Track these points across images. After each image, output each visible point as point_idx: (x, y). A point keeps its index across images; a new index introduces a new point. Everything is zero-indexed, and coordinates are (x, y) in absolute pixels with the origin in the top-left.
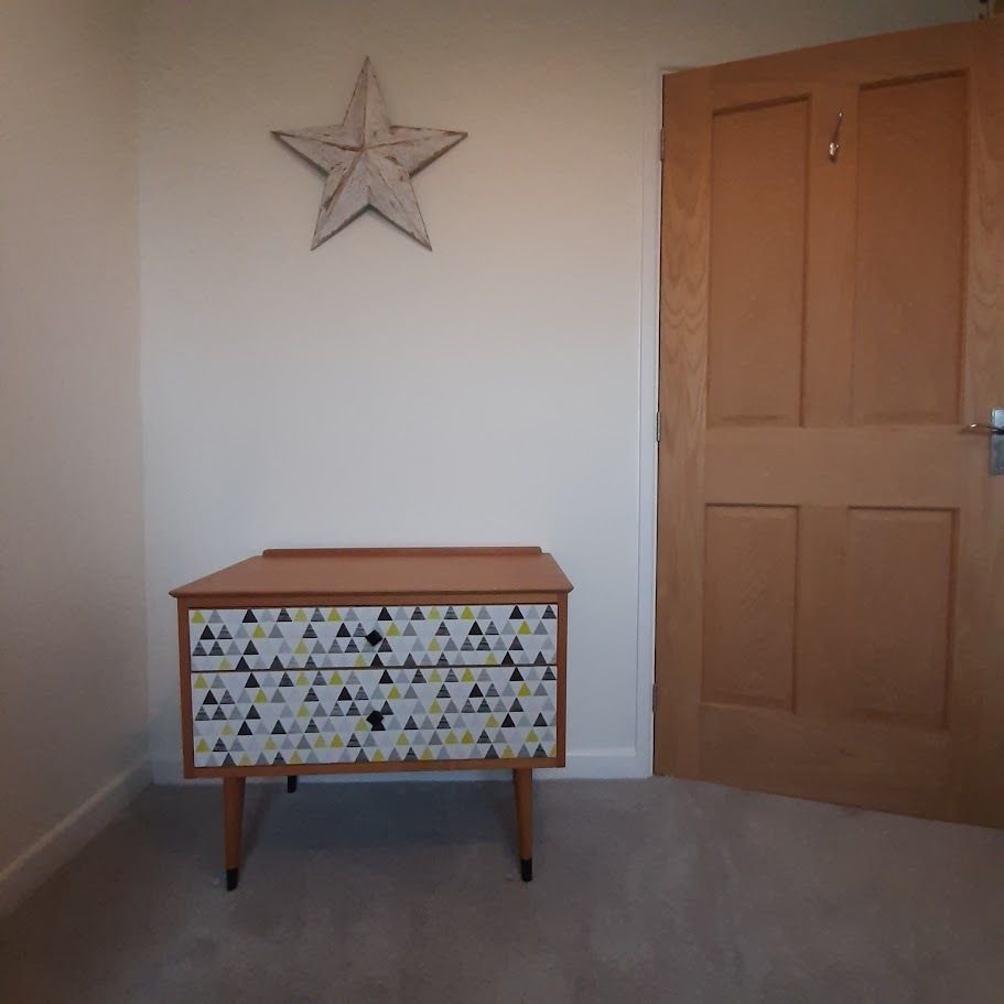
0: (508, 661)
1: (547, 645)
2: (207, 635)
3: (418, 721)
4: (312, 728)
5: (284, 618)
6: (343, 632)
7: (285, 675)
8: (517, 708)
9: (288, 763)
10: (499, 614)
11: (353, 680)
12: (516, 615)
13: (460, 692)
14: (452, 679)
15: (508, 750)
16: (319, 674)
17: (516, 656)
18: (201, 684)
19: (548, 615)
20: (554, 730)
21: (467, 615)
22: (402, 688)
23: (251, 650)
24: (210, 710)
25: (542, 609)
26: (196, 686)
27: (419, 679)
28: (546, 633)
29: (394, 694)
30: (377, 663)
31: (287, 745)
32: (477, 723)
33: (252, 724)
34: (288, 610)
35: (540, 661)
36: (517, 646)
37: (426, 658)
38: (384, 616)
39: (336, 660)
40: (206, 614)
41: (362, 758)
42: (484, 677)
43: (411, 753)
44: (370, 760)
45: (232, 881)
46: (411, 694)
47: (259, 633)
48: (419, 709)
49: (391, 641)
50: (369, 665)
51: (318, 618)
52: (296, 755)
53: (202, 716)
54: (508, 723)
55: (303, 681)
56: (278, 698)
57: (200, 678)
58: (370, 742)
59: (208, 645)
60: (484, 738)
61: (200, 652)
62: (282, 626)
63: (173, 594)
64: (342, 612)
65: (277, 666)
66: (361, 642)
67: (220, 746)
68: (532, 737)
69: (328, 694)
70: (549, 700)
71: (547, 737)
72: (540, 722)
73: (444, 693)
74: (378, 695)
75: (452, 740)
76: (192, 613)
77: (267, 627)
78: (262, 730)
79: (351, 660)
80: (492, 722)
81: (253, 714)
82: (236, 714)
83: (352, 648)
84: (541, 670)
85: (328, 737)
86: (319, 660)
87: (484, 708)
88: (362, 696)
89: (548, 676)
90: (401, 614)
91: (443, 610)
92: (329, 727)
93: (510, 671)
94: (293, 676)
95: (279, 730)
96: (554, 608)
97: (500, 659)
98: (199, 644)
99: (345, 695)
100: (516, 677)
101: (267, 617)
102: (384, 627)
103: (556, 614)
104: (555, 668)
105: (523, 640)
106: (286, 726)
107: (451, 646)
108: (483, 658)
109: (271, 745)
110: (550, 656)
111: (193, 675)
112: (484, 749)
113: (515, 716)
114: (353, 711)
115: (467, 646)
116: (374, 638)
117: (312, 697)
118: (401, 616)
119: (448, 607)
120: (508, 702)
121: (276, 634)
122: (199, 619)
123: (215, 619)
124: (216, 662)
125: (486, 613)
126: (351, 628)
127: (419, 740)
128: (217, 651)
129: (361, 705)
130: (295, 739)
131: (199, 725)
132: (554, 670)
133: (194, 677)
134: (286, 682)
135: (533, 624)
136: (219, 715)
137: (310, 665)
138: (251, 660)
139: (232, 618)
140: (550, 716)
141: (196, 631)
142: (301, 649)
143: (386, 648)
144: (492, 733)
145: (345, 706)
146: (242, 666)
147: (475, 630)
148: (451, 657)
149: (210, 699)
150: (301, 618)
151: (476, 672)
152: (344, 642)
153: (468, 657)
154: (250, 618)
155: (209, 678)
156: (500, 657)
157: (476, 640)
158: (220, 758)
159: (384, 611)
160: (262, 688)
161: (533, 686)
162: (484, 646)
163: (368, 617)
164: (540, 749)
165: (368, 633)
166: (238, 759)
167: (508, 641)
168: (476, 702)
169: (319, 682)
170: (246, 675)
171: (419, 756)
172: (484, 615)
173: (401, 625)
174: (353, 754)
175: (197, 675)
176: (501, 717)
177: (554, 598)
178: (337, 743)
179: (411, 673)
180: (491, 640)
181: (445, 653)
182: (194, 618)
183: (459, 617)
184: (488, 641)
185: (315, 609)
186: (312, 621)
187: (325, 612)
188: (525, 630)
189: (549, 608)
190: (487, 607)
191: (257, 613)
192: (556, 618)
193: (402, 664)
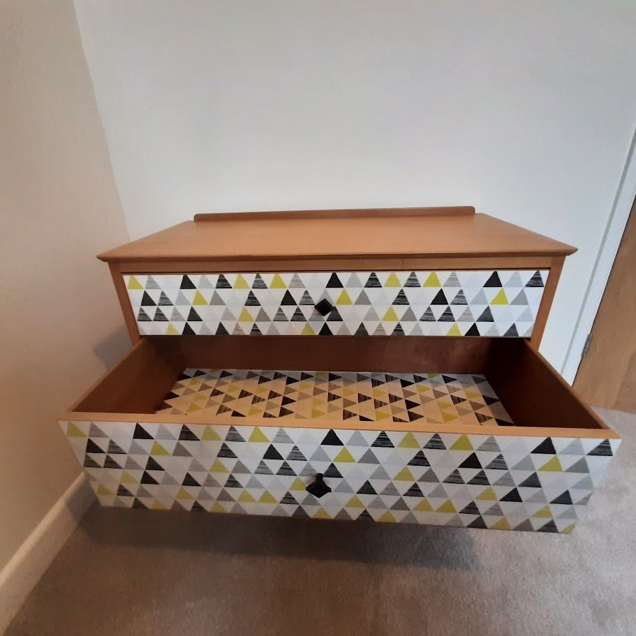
0: (473, 333)
1: (524, 317)
2: (147, 301)
5: (223, 284)
6: (288, 300)
10: (472, 281)
12: (494, 282)
17: (483, 328)
19: (536, 282)
21: (432, 282)
23: (194, 316)
25: (528, 275)
28: (526, 303)
30: (325, 332)
34: (227, 276)
35: (512, 333)
36: (487, 317)
37: (380, 328)
38: (334, 283)
39: (282, 328)
40: (142, 279)
47: (200, 300)
49: (342, 310)
50: (317, 334)
51: (260, 285)
59: (151, 311)
61: (144, 317)
62: (223, 293)
63: (103, 259)
64: (287, 278)
65: (222, 332)
66: (308, 311)
76: (127, 278)
77: (208, 295)
79: (298, 328)
83: (298, 316)
86: (264, 328)
90: (354, 281)
91: (403, 277)
96: (544, 275)
97: (463, 332)
98: (141, 310)
101: (205, 283)
102: (334, 295)
103: (544, 281)
105: (496, 312)
107: (409, 316)
108: (445, 328)
110: (525, 328)
115: (428, 317)
116: (324, 308)
118: (355, 283)
119: (410, 273)
121: (217, 301)
122: (135, 285)
123: (153, 285)
124: (162, 327)
125: (456, 279)
126: (297, 295)
128: (160, 317)
135: (512, 293)
137: (256, 333)
138: (195, 327)
139: (169, 284)
141: (135, 297)
142: (245, 317)
143: (336, 318)
146: (188, 332)
147: (440, 299)
148: (408, 328)
150: (242, 284)
152: (289, 311)
153: (428, 328)
154: (187, 284)
156: (464, 328)
157: (439, 310)
159: (334, 277)
162: (448, 317)
163: (315, 284)
165: (316, 300)
167: (478, 311)
172: (453, 282)
173: (354, 294)
177: (547, 261)
180: (457, 311)
181: (402, 323)
182: (130, 283)
183: (422, 284)
184: (453, 312)
185: (256, 275)
186: (253, 288)
187: (267, 278)
188: (501, 300)
189: (538, 274)
190: (457, 273)
191: (194, 278)
192: (543, 286)
193: (353, 334)
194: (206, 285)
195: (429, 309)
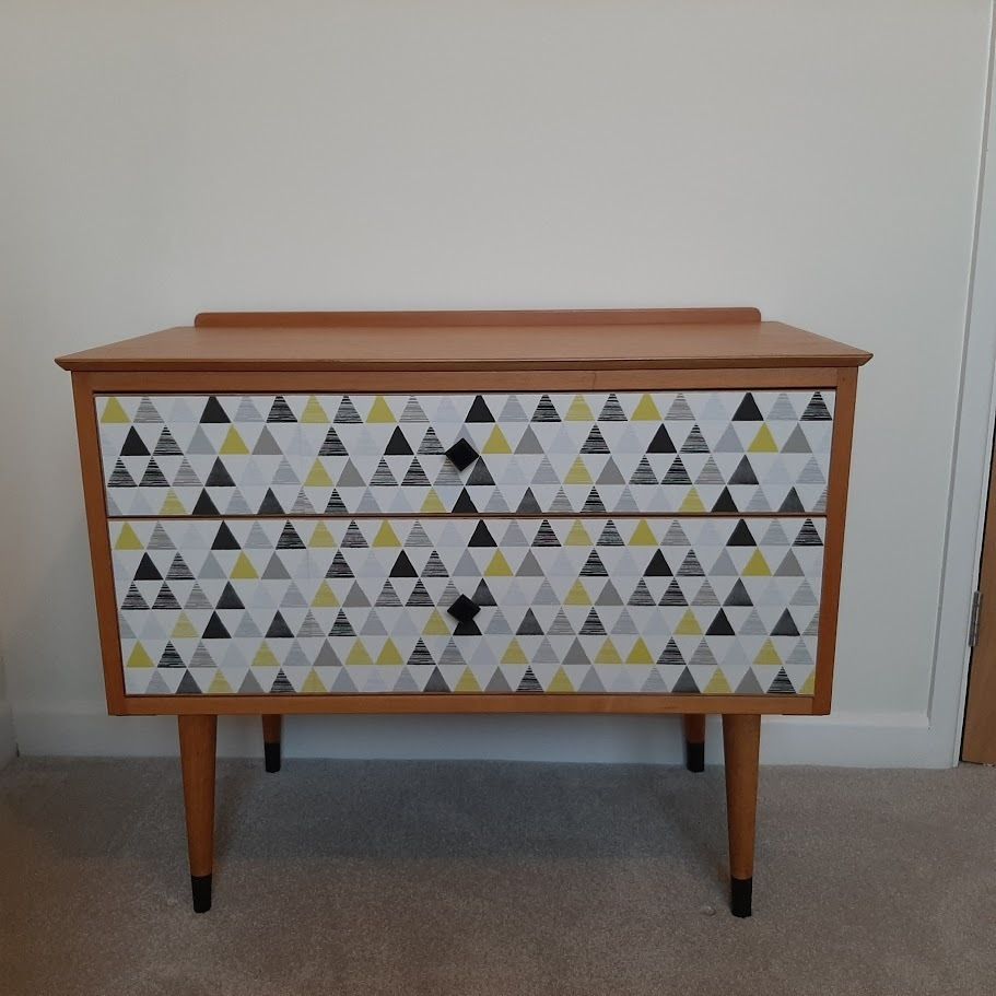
0: (725, 506)
1: (809, 474)
2: (134, 446)
3: (545, 619)
4: (342, 627)
5: (281, 414)
6: (398, 445)
7: (288, 526)
8: (740, 598)
9: (298, 690)
10: (713, 410)
11: (419, 538)
12: (748, 412)
13: (627, 566)
14: (611, 539)
15: (719, 678)
16: (353, 526)
17: (742, 496)
18: (130, 541)
19: (816, 412)
20: (812, 644)
21: (646, 412)
22: (514, 556)
23: (220, 477)
24: (149, 590)
25: (802, 399)
26: (120, 546)
27: (546, 538)
28: (808, 450)
29: (499, 567)
30: (464, 507)
31: (296, 658)
32: (658, 626)
33: (228, 618)
34: (289, 399)
35: (792, 506)
36: (745, 475)
37: (561, 498)
38: (480, 414)
39: (386, 499)
40: (131, 404)
41: (437, 687)
42: (676, 537)
43: (529, 677)
44: (452, 689)
45: (202, 897)
46: (530, 568)
47: (234, 444)
48: (546, 596)
49: (494, 463)
50: (450, 509)
51: (348, 416)
52: (313, 677)
53: (135, 601)
54: (721, 627)
55: (322, 538)
56: (276, 571)
57: (127, 531)
58: (452, 655)
59: (137, 466)
60: (672, 655)
61: (123, 479)
62: (279, 430)
63: (64, 364)
64: (396, 404)
65: (271, 508)
66: (434, 466)
67: (171, 658)
68: (768, 656)
69: (371, 566)
70: (806, 584)
71: (799, 657)
72: (786, 627)
73: (594, 567)
74: (467, 567)
75: (609, 655)
76: (102, 402)
77: (250, 433)
78: (248, 628)
79: (416, 498)
80: (689, 625)
81: (230, 600)
82: (198, 599)
83: (416, 476)
84: (794, 526)
85: (374, 646)
86: (352, 500)
87: (674, 597)
88: (436, 568)
89: (808, 538)
90: (513, 410)
91: (597, 402)
92: (374, 627)
93: (729, 525)
94: (303, 528)
95: (279, 629)
96: (829, 398)
97: (709, 503)
98: (120, 464)
99: (403, 568)
100: (742, 537)
101: (248, 411)
102: (479, 435)
103: (831, 409)
104: (823, 520)
105: (759, 465)
106: (294, 621)
107: (611, 475)
108: (675, 497)
109: (265, 658)
110: (812, 498)
111: (111, 523)
112: (671, 676)
113: (736, 616)
114: (420, 598)
115: (644, 476)
116: (462, 455)
117: (340, 569)
118: (513, 414)
119: (608, 395)
120: (723, 588)
121: (267, 445)
122: (117, 416)
123: (149, 415)
124: (155, 499)
125: (685, 407)
126: (414, 436)
127: (546, 655)
128: (154, 477)
129: (435, 588)
130: (311, 647)
131: (128, 618)
132: (820, 525)
133: (115, 528)
134: (290, 540)
135: (781, 431)
136: (166, 600)
137: (336, 508)
138: (220, 497)
139: (180, 413)
140: (806, 617)
141: (112, 438)
142: (318, 476)
143: (483, 479)
144: (688, 647)
145: (404, 587)
146: (205, 509)
147: (662, 443)
148: (611, 498)
149: (147, 571)
150: (315, 415)
151: (660, 528)
152: (399, 465)
153: (644, 498)
154: (214, 414)
155: (143, 531)
156: (709, 497)
157: (661, 463)
158: (172, 680)
159: (479, 403)
160: (244, 550)
161: (774, 556)
162: (678, 475)
163: (446, 415)
164: (782, 679)
165: (448, 445)
166: (205, 682)
167: (728, 465)
168: (658, 586)
169: (355, 541)
170: (213, 527)
171: (545, 685)
172: (681, 412)
173: (513, 432)
174: (421, 677)
175: (121, 523)
176: (707, 617)
177: (827, 377)
178: (389, 655)
179: (531, 527)
180: (694, 464)
181: (599, 489)
182: (107, 410)
183: (628, 415)
184: (686, 466)
185: (342, 397)
186: (336, 421)
187: (363, 404)
188: (764, 443)
189: (818, 397)
190: (687, 395)
191: (228, 403)
192: (830, 419)
193: (514, 510)
194: (249, 415)
195: (644, 462)
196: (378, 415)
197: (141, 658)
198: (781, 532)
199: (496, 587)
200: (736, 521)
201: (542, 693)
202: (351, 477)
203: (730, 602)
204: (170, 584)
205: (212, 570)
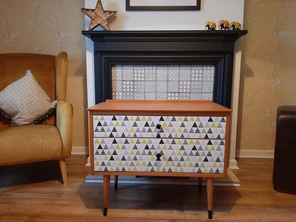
0: (206, 137)
1: (222, 132)
2: (99, 124)
3: (173, 158)
4: (135, 159)
5: (126, 119)
6: (147, 125)
7: (126, 139)
8: (209, 155)
9: (126, 171)
10: (204, 120)
11: (150, 142)
12: (210, 120)
13: (188, 148)
14: (186, 143)
15: (206, 170)
16: (138, 140)
17: (210, 136)
18: (97, 142)
19: (223, 120)
20: (223, 163)
21: (192, 120)
22: (168, 146)
23: (114, 130)
24: (100, 151)
25: (220, 118)
26: (95, 143)
27: (174, 143)
28: (221, 127)
29: (165, 148)
30: (158, 136)
31: (126, 164)
32: (195, 160)
33: (114, 157)
34: (128, 116)
35: (219, 138)
36: (210, 132)
37: (176, 135)
38: (162, 119)
39: (144, 135)
40: (99, 117)
41: (152, 171)
42: (198, 143)
43: (170, 169)
44: (155, 171)
46: (170, 148)
47: (117, 124)
48: (173, 154)
49: (164, 128)
50: (156, 137)
51: (138, 119)
52: (129, 168)
53: (97, 153)
54: (206, 160)
55: (132, 142)
56: (124, 148)
57: (97, 140)
58: (156, 165)
59: (100, 128)
60: (197, 165)
61: (97, 130)
62: (126, 122)
64: (147, 118)
65: (123, 136)
66: (153, 129)
67: (103, 164)
68: (215, 166)
69: (141, 147)
70: (222, 152)
71: (221, 166)
72: (218, 160)
73: (182, 148)
74: (159, 148)
75: (185, 165)
76: (94, 116)
77: (120, 122)
78: (118, 159)
79: (149, 135)
80: (200, 160)
81: (115, 153)
82: (109, 153)
83: (150, 130)
84: (219, 141)
85: (141, 162)
86: (138, 135)
87: (197, 154)
88: (153, 148)
89: (222, 143)
90: (168, 119)
91: (183, 118)
92: (141, 159)
93: (207, 141)
94: (129, 140)
95: (124, 159)
96: (225, 118)
97: (204, 137)
98: (97, 128)
99: (147, 148)
100: (210, 143)
101: (120, 118)
102: (161, 123)
103: (225, 120)
104: (225, 140)
105: (213, 130)
106: (126, 158)
107: (186, 131)
108: (197, 136)
109: (121, 164)
110: (223, 136)
111: (94, 139)
112: (197, 169)
113: (209, 158)
114: (150, 153)
115: (192, 131)
116: (159, 127)
117: (135, 148)
119: (185, 117)
120: (206, 153)
121: (123, 125)
122: (97, 119)
123: (103, 119)
124: (102, 134)
125: (199, 119)
126: (150, 123)
127: (173, 165)
128: (103, 130)
129: (153, 151)
130: (129, 163)
131: (96, 156)
132: (224, 141)
133: (95, 139)
134: (127, 142)
135: (217, 124)
136: (103, 153)
137: (135, 136)
138: (114, 134)
139: (108, 119)
140: (222, 158)
141: (96, 123)
142: (132, 130)
143: (162, 131)
144: (200, 164)
145: (147, 151)
146: (111, 136)
147: (195, 125)
148: (185, 135)
149: (100, 147)
150: (132, 119)
151: (195, 141)
152: (147, 128)
153: (192, 135)
154: (114, 119)
155: (100, 140)
157: (195, 129)
158: (103, 168)
160: (118, 144)
161: (216, 147)
162: (198, 131)
163: (156, 120)
164: (217, 170)
165: (156, 125)
166: (109, 169)
167: (207, 130)
168: (194, 152)
169: (138, 142)
173: (168, 123)
174: (150, 169)
175: (96, 138)
176: (203, 158)
178: (144, 164)
179: (171, 140)
180: (201, 129)
181: (183, 134)
182: (95, 118)
183: (189, 120)
185: (137, 116)
186: (136, 120)
187: (141, 117)
188: (213, 126)
189: (223, 118)
190: (199, 117)
191: (117, 117)
192: (225, 122)
193: (168, 137)
194: (120, 119)
195: (192, 129)
196: (144, 119)
197: (97, 164)
198: (217, 142)
199: (164, 152)
200: (209, 140)
201: (172, 172)
202: (138, 131)
203: (208, 155)
204: (104, 150)
205: (112, 147)
